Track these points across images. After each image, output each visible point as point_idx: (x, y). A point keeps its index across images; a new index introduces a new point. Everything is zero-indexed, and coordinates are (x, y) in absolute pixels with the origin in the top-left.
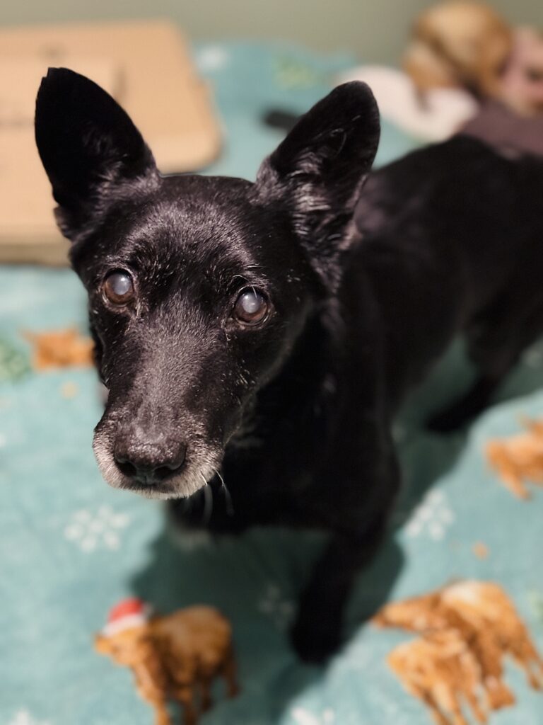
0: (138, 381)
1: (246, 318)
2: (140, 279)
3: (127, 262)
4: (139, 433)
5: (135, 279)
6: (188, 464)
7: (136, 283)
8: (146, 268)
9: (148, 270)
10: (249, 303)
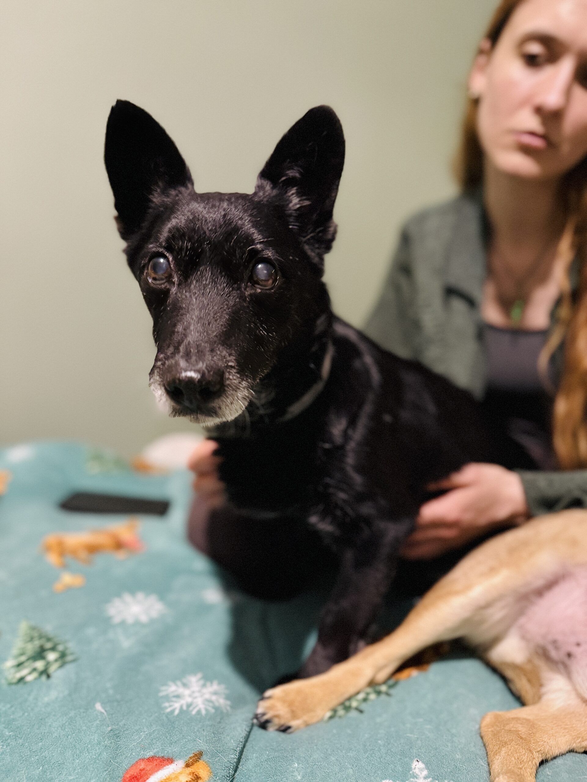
0: (180, 328)
1: (261, 283)
2: (175, 258)
3: (164, 247)
4: (183, 363)
5: (171, 259)
7: (172, 261)
9: (181, 249)
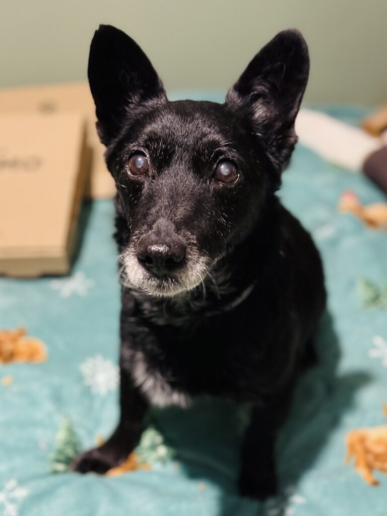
1: (223, 179)
3: (143, 146)
6: (187, 261)
8: (154, 148)
10: (224, 169)
